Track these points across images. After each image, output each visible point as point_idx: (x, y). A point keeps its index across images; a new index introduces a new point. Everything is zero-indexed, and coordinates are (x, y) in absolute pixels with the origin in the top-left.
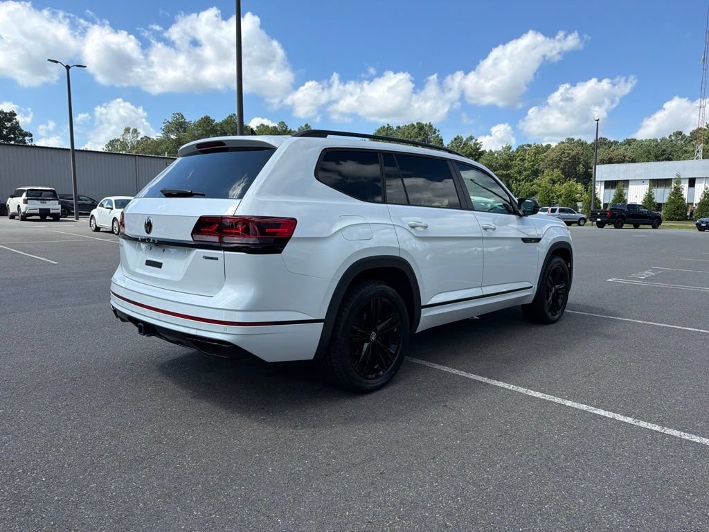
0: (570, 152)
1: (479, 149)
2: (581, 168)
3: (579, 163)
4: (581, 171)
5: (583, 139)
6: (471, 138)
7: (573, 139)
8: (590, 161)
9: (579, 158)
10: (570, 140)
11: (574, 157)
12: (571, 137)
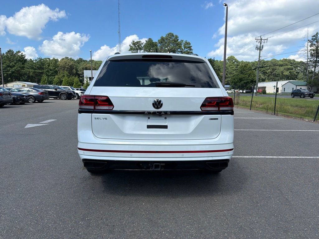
0: (69, 63)
1: (24, 58)
2: (74, 71)
3: (74, 68)
4: (74, 72)
5: (73, 58)
6: (19, 52)
7: (68, 58)
8: (77, 68)
9: (73, 67)
10: (67, 58)
11: (71, 66)
12: (67, 57)
